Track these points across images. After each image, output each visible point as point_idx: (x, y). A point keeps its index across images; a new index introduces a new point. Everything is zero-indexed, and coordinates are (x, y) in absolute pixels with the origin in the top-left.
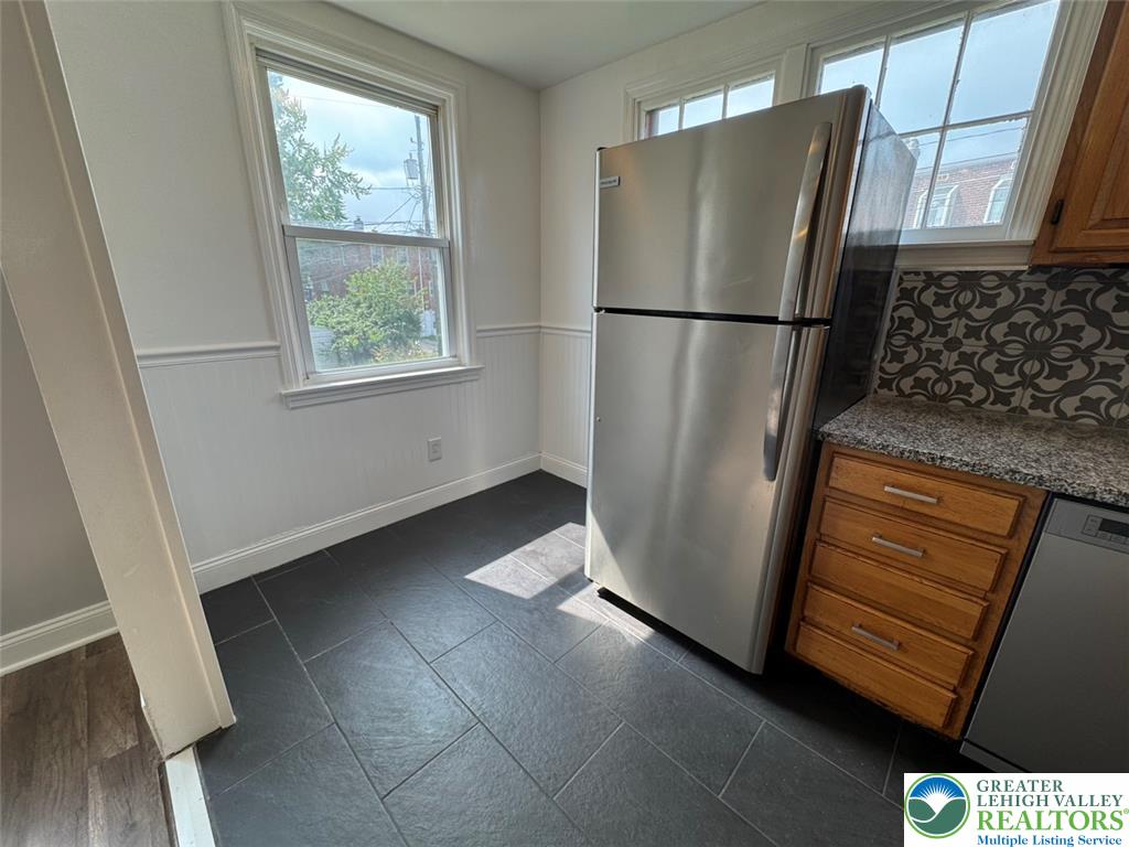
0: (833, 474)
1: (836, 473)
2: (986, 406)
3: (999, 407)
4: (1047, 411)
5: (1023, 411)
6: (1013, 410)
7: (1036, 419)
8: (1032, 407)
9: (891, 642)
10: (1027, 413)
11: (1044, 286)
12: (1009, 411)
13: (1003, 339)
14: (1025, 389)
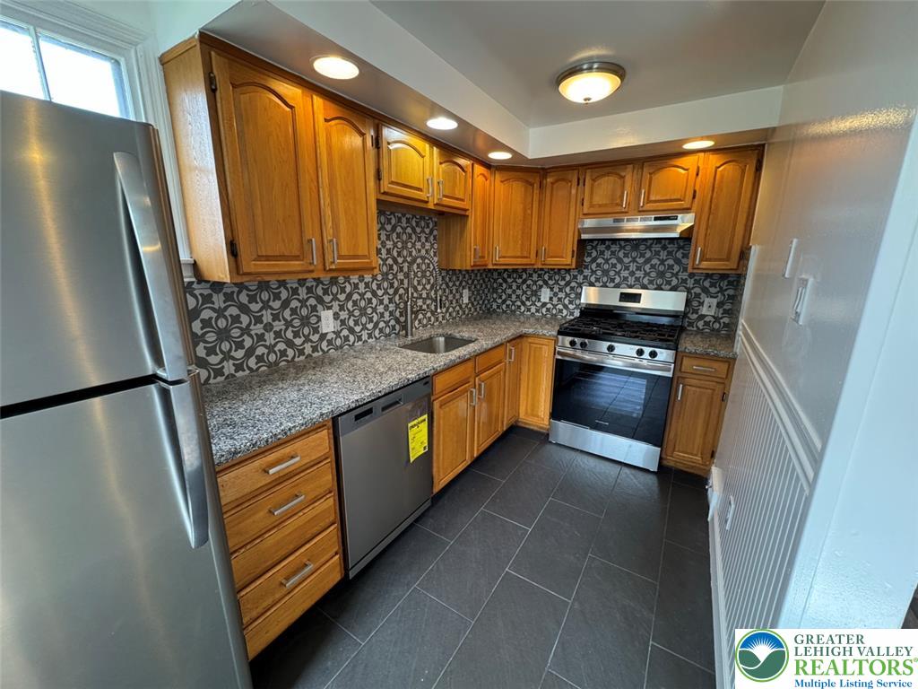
0: (222, 494)
1: (224, 491)
2: (212, 381)
3: (220, 379)
4: (244, 370)
5: (233, 376)
6: (227, 377)
7: (242, 377)
8: (236, 371)
9: (306, 565)
10: (235, 376)
11: (210, 291)
12: (226, 378)
13: (202, 332)
14: (228, 361)
